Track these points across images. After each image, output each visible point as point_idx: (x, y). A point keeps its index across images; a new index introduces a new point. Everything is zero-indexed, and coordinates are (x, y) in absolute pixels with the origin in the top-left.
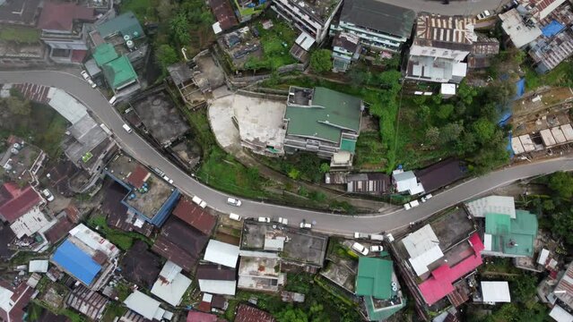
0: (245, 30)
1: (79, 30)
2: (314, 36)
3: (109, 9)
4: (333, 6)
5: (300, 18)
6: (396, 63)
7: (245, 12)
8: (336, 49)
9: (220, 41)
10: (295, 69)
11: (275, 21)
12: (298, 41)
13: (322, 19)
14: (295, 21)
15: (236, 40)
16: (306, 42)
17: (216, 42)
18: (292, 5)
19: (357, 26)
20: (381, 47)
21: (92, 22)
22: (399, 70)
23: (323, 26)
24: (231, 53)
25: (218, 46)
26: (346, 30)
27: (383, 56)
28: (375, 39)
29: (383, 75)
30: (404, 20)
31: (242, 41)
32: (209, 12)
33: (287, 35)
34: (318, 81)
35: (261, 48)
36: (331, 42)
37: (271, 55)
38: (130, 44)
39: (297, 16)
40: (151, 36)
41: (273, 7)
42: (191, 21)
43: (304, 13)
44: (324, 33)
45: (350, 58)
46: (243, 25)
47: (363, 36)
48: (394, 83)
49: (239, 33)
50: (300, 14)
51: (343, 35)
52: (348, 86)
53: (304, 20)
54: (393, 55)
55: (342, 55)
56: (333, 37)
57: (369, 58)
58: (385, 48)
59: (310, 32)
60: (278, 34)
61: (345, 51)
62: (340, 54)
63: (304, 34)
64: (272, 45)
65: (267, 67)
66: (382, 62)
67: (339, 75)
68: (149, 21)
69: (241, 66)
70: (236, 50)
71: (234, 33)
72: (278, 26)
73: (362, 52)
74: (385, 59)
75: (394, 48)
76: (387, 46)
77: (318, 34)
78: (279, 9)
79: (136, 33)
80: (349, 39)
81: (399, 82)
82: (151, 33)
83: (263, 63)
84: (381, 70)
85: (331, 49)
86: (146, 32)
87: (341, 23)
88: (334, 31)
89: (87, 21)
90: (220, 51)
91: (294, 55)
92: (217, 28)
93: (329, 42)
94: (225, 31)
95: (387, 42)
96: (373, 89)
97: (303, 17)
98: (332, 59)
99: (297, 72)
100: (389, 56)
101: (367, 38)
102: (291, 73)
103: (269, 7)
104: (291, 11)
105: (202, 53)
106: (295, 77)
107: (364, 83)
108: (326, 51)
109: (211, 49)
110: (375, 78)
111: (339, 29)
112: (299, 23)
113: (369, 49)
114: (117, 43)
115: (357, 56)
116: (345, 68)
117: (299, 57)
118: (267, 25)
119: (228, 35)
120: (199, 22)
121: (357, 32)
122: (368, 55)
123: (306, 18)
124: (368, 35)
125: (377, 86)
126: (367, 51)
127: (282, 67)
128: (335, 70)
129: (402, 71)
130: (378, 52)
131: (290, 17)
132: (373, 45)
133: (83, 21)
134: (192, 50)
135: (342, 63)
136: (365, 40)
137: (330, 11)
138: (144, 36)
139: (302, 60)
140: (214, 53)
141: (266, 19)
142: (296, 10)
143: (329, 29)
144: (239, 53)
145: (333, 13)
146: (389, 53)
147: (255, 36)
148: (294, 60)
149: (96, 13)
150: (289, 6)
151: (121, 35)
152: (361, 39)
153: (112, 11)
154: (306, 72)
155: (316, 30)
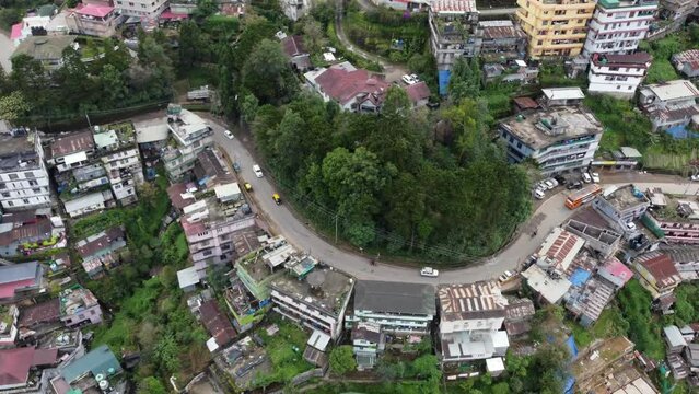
0: (247, 340)
1: (36, 379)
2: (329, 332)
3: (77, 345)
4: (344, 295)
5: (309, 315)
6: (429, 346)
7: (244, 321)
8: (357, 342)
9: (218, 360)
10: (312, 377)
11: (280, 324)
12: (311, 342)
13: (334, 311)
14: (303, 320)
15: (237, 354)
16: (320, 341)
17: (212, 362)
18: (298, 302)
19: (375, 313)
20: (407, 331)
21: (55, 366)
22: (434, 353)
23: (337, 320)
24: (233, 372)
25: (216, 367)
26: (364, 319)
27: (412, 341)
28: (399, 323)
29: (417, 363)
30: (424, 297)
31: (244, 355)
32: (202, 328)
33: (297, 337)
34: (343, 385)
35: (268, 359)
36: (349, 335)
37: (281, 364)
38: (103, 384)
39: (305, 313)
40: (130, 370)
41: (276, 309)
42: (180, 343)
43: (313, 309)
44: (339, 327)
45: (374, 350)
46: (243, 336)
47: (385, 322)
48: (433, 370)
49: (240, 346)
50: (309, 311)
51: (361, 325)
52: (380, 384)
53: (313, 317)
54: (423, 337)
55: (365, 349)
56: (350, 330)
57: (396, 346)
58: (411, 331)
59: (323, 329)
60: (286, 338)
61: (368, 343)
62: (362, 347)
63: (317, 333)
64: (281, 352)
65: (279, 381)
66: (413, 349)
67: (366, 374)
68: (127, 351)
69: (247, 385)
70: (238, 366)
71: (234, 347)
72: (285, 330)
73: (387, 340)
74: (415, 343)
75: (422, 329)
76: (413, 328)
77: (332, 329)
78: (283, 310)
79: (111, 370)
80: (369, 328)
81: (438, 367)
82: (129, 365)
83: (274, 376)
84: (412, 358)
85: (351, 343)
86: (123, 366)
87: (357, 312)
88: (350, 323)
89: (48, 366)
90: (219, 371)
91: (309, 359)
92: (212, 345)
93: (347, 336)
94: (223, 347)
95: (412, 324)
96: (410, 382)
97: (312, 313)
98: (354, 356)
99: (316, 380)
100: (418, 340)
101: (389, 323)
102: (309, 382)
103: (271, 310)
104: (298, 309)
105: (196, 379)
106: (315, 386)
107: (397, 377)
108: (346, 347)
109: (207, 372)
110: (409, 368)
111: (356, 319)
112: (309, 322)
113: (393, 335)
114: (86, 386)
115: (382, 347)
116: (372, 363)
117: (315, 361)
118: (271, 331)
119: (226, 350)
120: (190, 342)
121: (376, 319)
122: (394, 342)
123: (316, 314)
124: (390, 320)
125: (414, 378)
126: (391, 338)
127: (297, 377)
128: (360, 368)
129: (438, 353)
130: (405, 337)
131: (297, 316)
132: (397, 330)
133: (42, 368)
134: (184, 378)
135: (367, 358)
136: (387, 326)
137: (342, 302)
138: (121, 372)
139: (320, 364)
140: (211, 376)
141: (269, 323)
142: (303, 307)
143: (344, 322)
144: (243, 370)
145: (346, 303)
146: (418, 335)
147: (259, 345)
148: (309, 366)
149: (60, 353)
150: (294, 304)
151: (92, 375)
152: (382, 326)
153: (81, 348)
154: (327, 378)
155: (329, 325)
